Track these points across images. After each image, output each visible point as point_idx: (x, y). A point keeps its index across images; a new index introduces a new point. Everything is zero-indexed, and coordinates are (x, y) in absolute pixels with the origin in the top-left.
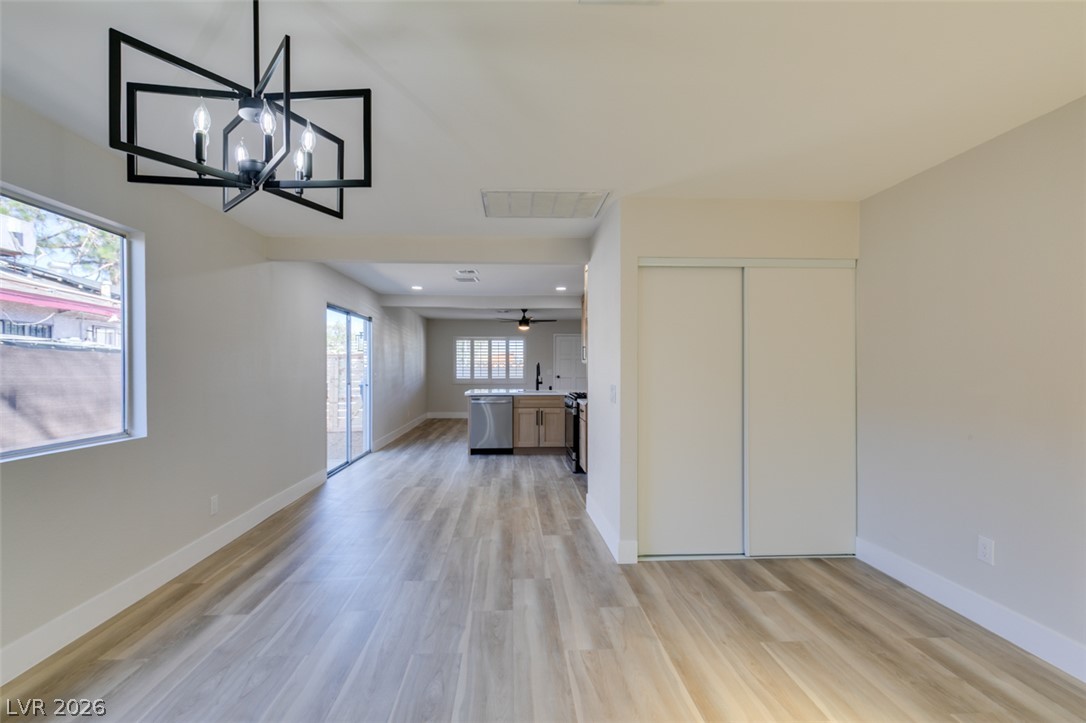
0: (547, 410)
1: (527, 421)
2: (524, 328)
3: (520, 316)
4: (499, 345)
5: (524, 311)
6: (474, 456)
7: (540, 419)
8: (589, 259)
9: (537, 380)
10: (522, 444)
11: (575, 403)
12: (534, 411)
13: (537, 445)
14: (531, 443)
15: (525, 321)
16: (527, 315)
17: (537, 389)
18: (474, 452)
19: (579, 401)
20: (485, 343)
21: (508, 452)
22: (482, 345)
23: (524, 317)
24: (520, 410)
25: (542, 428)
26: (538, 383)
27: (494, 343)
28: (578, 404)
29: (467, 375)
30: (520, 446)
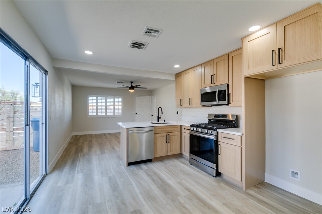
0: (171, 134)
1: (161, 140)
2: (132, 91)
3: (130, 85)
4: (110, 100)
5: (132, 82)
7: (168, 140)
9: (158, 115)
10: (159, 155)
12: (165, 135)
13: (166, 155)
14: (163, 154)
15: (132, 88)
16: (134, 85)
17: (158, 121)
18: (129, 164)
19: (218, 130)
21: (150, 161)
23: (132, 86)
24: (157, 135)
25: (169, 144)
26: (159, 118)
27: (108, 99)
28: (218, 133)
29: (94, 113)
30: (157, 157)
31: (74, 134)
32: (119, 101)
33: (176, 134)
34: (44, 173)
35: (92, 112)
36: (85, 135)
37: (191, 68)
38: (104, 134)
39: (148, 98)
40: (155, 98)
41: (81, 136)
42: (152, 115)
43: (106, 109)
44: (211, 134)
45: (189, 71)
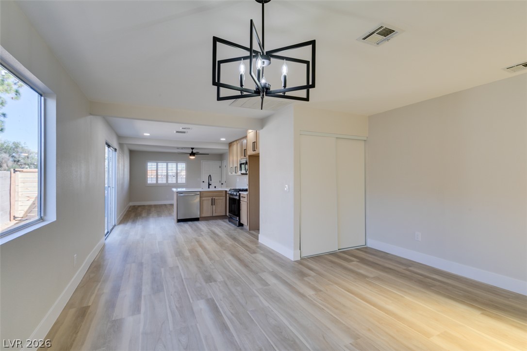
0: (216, 198)
1: (207, 203)
2: (192, 157)
3: (190, 151)
4: (172, 166)
5: (192, 149)
6: (180, 223)
7: (213, 202)
8: (262, 128)
9: (209, 183)
10: (204, 215)
11: (238, 193)
12: (210, 198)
13: (211, 215)
14: (209, 214)
15: (192, 154)
16: (194, 151)
17: (209, 188)
18: (179, 221)
19: (240, 192)
20: (165, 165)
21: (197, 219)
22: (162, 166)
23: (192, 152)
24: (204, 198)
25: (214, 207)
26: (209, 185)
27: (170, 165)
28: (240, 194)
29: (154, 182)
30: (203, 216)
31: (131, 204)
32: (182, 166)
33: (222, 198)
34: (114, 224)
35: (151, 180)
36: (144, 206)
37: (236, 141)
38: (165, 205)
39: (218, 163)
40: (224, 163)
41: (139, 206)
42: (222, 184)
43: (167, 176)
44: (236, 195)
45: (235, 143)
